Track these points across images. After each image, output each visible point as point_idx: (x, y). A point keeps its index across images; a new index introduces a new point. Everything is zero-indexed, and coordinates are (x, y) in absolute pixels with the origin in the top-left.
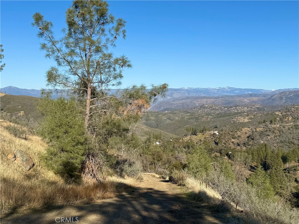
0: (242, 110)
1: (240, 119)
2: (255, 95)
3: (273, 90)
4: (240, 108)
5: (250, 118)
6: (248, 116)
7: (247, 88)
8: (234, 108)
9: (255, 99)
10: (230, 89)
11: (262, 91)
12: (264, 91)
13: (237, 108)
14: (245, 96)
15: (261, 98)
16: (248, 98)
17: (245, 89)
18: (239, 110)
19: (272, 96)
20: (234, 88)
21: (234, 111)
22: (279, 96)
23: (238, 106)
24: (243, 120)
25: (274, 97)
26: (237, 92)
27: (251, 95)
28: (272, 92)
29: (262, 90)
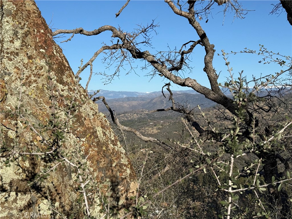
0: (132, 117)
1: (148, 130)
2: (134, 99)
3: (148, 93)
4: (129, 115)
5: (159, 129)
6: (155, 126)
7: (121, 91)
8: (123, 115)
9: (135, 103)
10: (103, 92)
11: (137, 94)
12: (139, 94)
13: (126, 115)
14: (123, 100)
15: (141, 102)
16: (128, 103)
17: (119, 92)
18: (128, 118)
19: (152, 100)
20: (108, 91)
21: (123, 118)
22: (159, 99)
23: (126, 113)
24: (152, 131)
25: (154, 101)
26: (110, 95)
27: (128, 99)
28: (148, 96)
29: (137, 92)
